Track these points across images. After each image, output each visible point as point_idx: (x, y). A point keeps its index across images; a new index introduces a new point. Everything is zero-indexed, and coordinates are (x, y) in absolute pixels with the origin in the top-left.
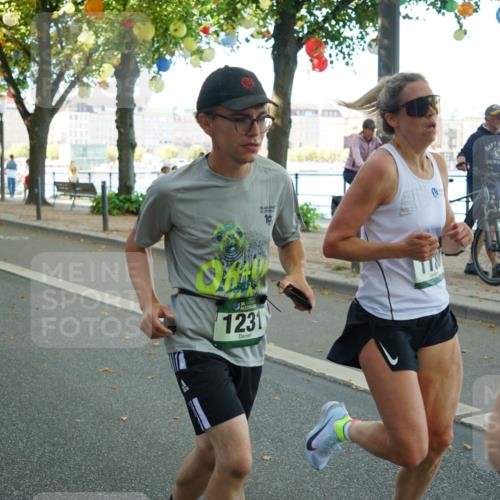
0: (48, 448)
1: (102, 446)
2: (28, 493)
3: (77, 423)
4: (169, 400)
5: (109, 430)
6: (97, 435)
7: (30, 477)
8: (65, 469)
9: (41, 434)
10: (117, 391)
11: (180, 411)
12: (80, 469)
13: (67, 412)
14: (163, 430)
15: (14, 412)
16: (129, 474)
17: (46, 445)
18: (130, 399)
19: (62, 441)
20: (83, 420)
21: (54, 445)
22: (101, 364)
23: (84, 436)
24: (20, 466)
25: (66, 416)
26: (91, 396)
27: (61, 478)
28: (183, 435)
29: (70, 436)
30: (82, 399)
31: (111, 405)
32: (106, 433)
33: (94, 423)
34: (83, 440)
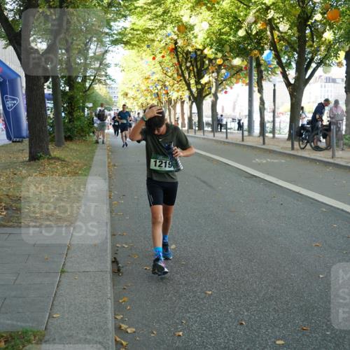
0: (271, 289)
1: (304, 292)
2: (253, 315)
3: (292, 276)
5: (311, 282)
6: (303, 285)
7: (257, 305)
8: (278, 303)
9: (269, 280)
10: (322, 259)
12: (288, 304)
13: (286, 269)
15: (255, 266)
16: (318, 312)
17: (270, 288)
19: (280, 286)
20: (296, 275)
21: (274, 288)
22: (314, 241)
23: (294, 285)
25: (285, 271)
26: (304, 260)
27: (275, 308)
29: (285, 283)
30: (298, 262)
31: (316, 267)
32: (309, 284)
33: (302, 278)
34: (293, 287)
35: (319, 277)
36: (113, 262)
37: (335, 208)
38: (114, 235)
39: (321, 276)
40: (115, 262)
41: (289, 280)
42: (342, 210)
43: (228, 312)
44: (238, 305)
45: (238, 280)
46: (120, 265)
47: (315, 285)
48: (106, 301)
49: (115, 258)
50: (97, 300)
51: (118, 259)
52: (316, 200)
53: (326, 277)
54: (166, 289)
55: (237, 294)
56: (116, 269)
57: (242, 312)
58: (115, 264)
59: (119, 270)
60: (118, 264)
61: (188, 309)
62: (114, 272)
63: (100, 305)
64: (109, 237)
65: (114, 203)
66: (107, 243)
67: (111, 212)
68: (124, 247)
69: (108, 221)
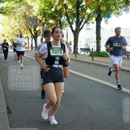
0: (75, 117)
1: (89, 117)
2: (70, 128)
3: (83, 111)
4: (108, 106)
5: (91, 113)
6: (88, 114)
7: (71, 124)
8: (79, 122)
9: (74, 113)
10: (94, 103)
11: (110, 109)
12: (83, 123)
13: (80, 108)
14: (105, 114)
15: (67, 107)
16: (96, 125)
18: (97, 105)
19: (79, 115)
20: (85, 110)
21: (77, 116)
22: (90, 96)
24: (68, 121)
26: (87, 104)
27: (78, 125)
28: (111, 116)
29: (81, 114)
30: (85, 105)
31: (92, 106)
32: (90, 114)
33: (87, 111)
34: (84, 115)
35: (94, 110)
36: (7, 108)
37: (96, 81)
38: (6, 97)
39: (95, 110)
40: (8, 108)
41: (82, 113)
42: (99, 82)
43: (59, 128)
44: (63, 125)
45: (61, 114)
46: (10, 110)
47: (93, 114)
48: (7, 126)
49: (8, 107)
50: (3, 126)
51: (9, 107)
52: (88, 79)
53: (97, 110)
54: (32, 119)
55: (62, 119)
56: (9, 111)
57: (65, 127)
58: (8, 109)
59: (10, 112)
60: (9, 109)
61: (42, 127)
62: (8, 113)
63: (5, 128)
64: (4, 97)
65: (3, 82)
66: (4, 100)
67: (3, 86)
68: (11, 102)
69: (3, 91)
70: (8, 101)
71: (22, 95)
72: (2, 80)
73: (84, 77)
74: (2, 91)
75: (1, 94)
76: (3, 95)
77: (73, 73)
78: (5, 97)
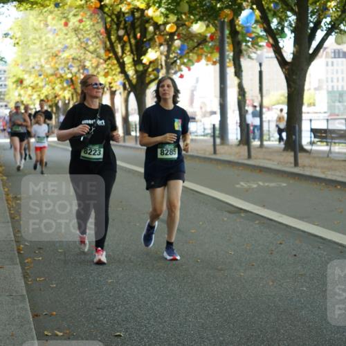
64: (31, 320)
65: (26, 261)
66: (30, 329)
67: (25, 276)
68: (57, 335)
69: (25, 293)
70: (46, 333)
71: (98, 309)
72: (19, 253)
73: (330, 241)
74: (23, 296)
75: (20, 306)
76: (26, 310)
77: (287, 226)
78: (35, 316)
